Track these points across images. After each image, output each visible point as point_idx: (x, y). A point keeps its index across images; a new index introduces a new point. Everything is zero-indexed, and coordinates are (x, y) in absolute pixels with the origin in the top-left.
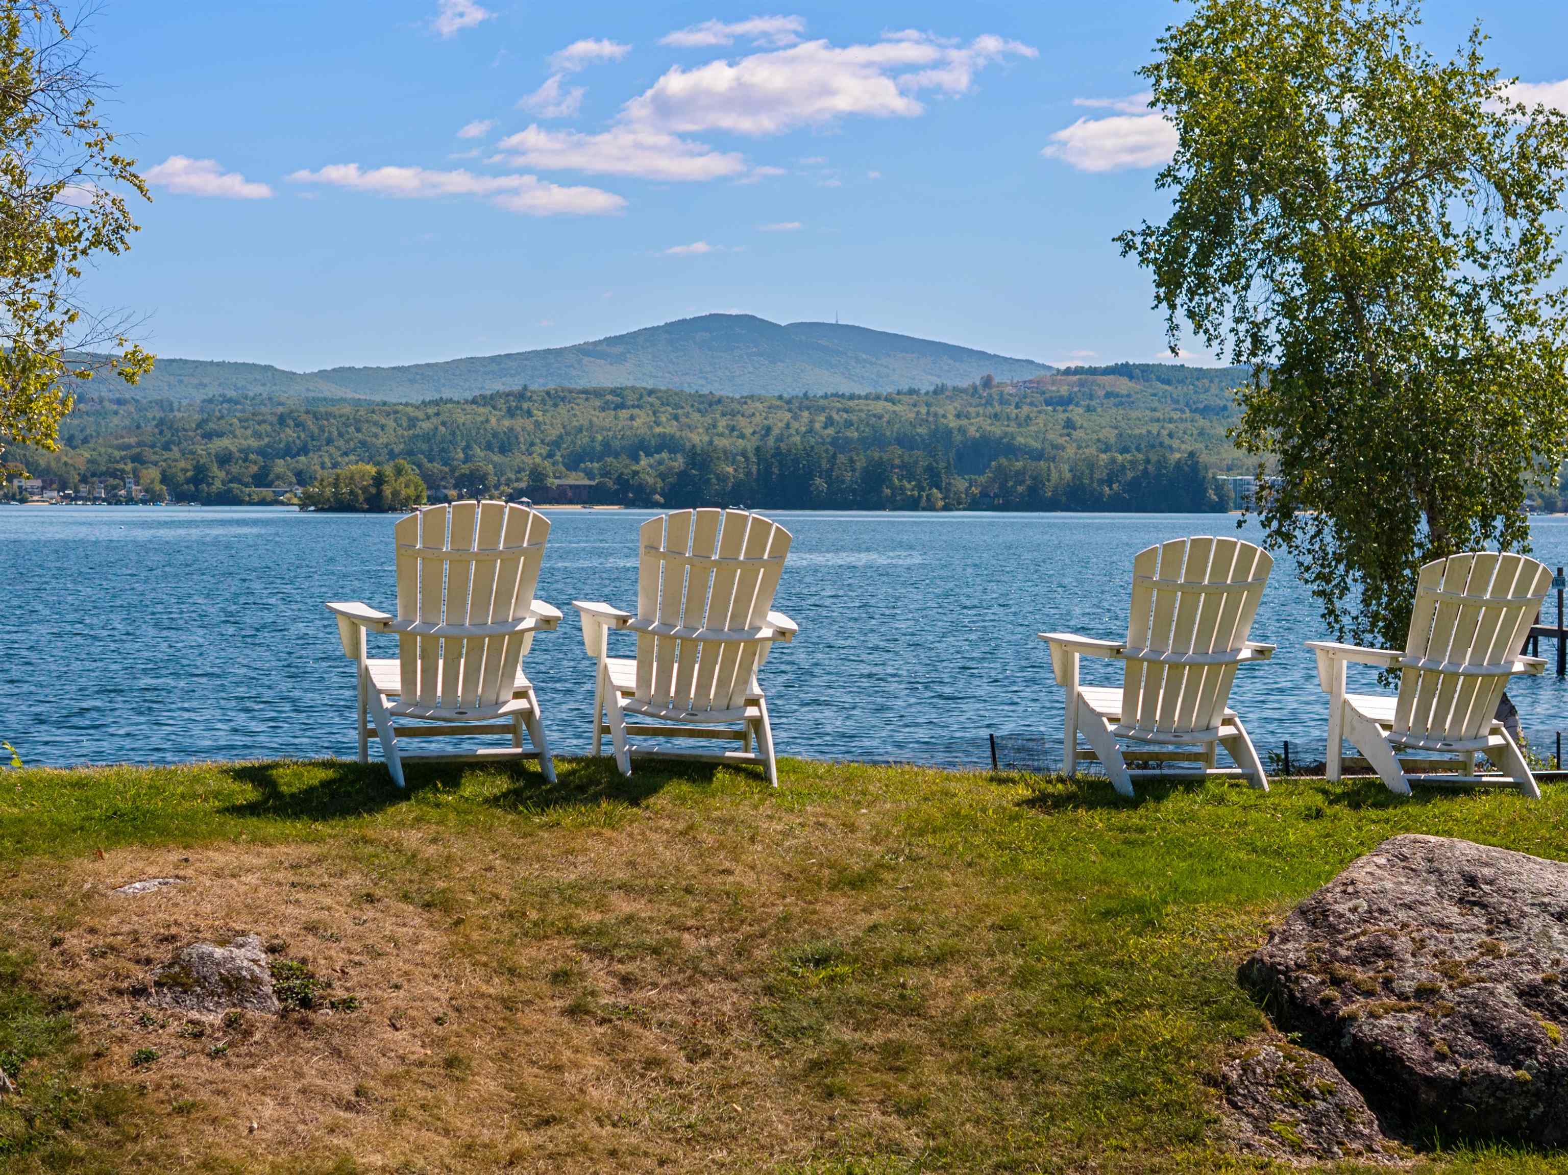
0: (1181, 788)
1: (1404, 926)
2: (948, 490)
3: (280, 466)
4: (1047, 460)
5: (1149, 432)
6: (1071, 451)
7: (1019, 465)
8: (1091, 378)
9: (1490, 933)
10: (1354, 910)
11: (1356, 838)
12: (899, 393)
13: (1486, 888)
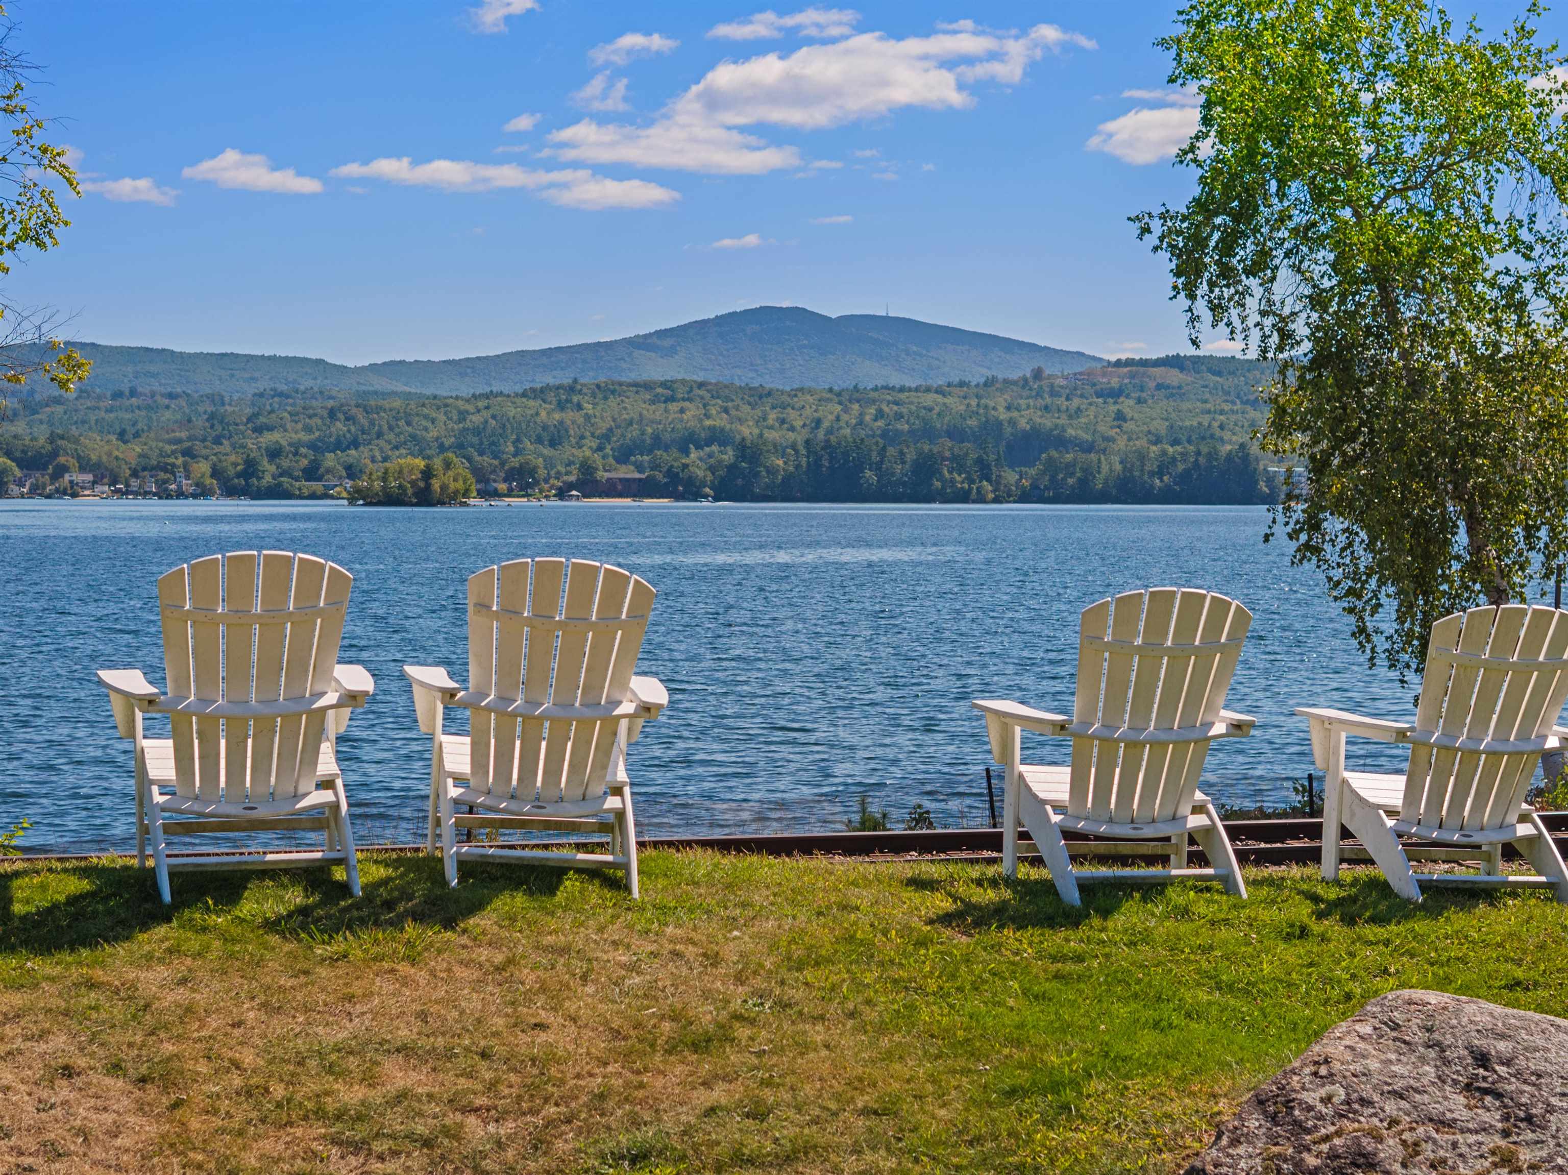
0: (1137, 895)
1: (1394, 1122)
2: (998, 483)
3: (330, 460)
4: (1097, 452)
5: (1200, 424)
6: (1121, 443)
7: (1069, 457)
8: (1142, 369)
9: (1506, 1134)
10: (1327, 1100)
11: (1346, 969)
12: (949, 385)
13: (1502, 1070)
